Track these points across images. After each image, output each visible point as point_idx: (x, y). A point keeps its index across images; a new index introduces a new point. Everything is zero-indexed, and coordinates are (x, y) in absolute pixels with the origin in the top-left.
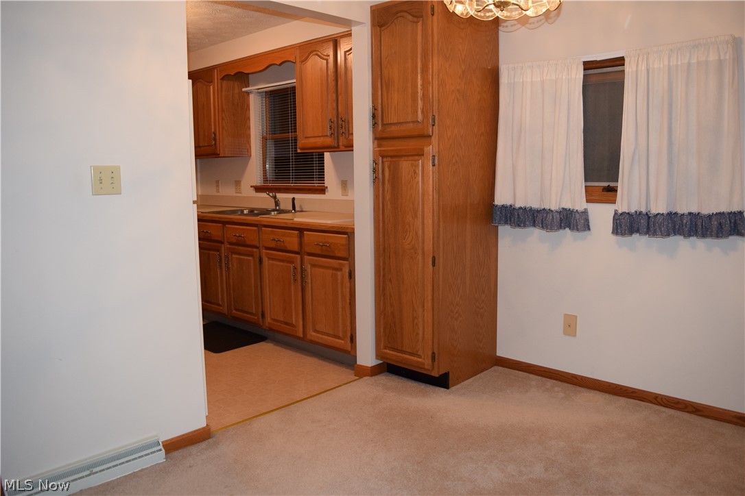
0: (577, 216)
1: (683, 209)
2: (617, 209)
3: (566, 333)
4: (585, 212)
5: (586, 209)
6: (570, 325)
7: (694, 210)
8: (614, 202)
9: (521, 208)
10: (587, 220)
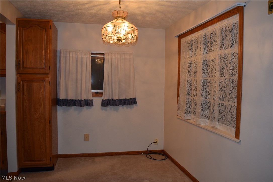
0: (90, 101)
1: (122, 98)
2: (103, 98)
3: (85, 140)
4: (92, 100)
5: (92, 99)
6: (87, 138)
7: (124, 98)
8: (102, 96)
9: (70, 100)
10: (92, 103)
